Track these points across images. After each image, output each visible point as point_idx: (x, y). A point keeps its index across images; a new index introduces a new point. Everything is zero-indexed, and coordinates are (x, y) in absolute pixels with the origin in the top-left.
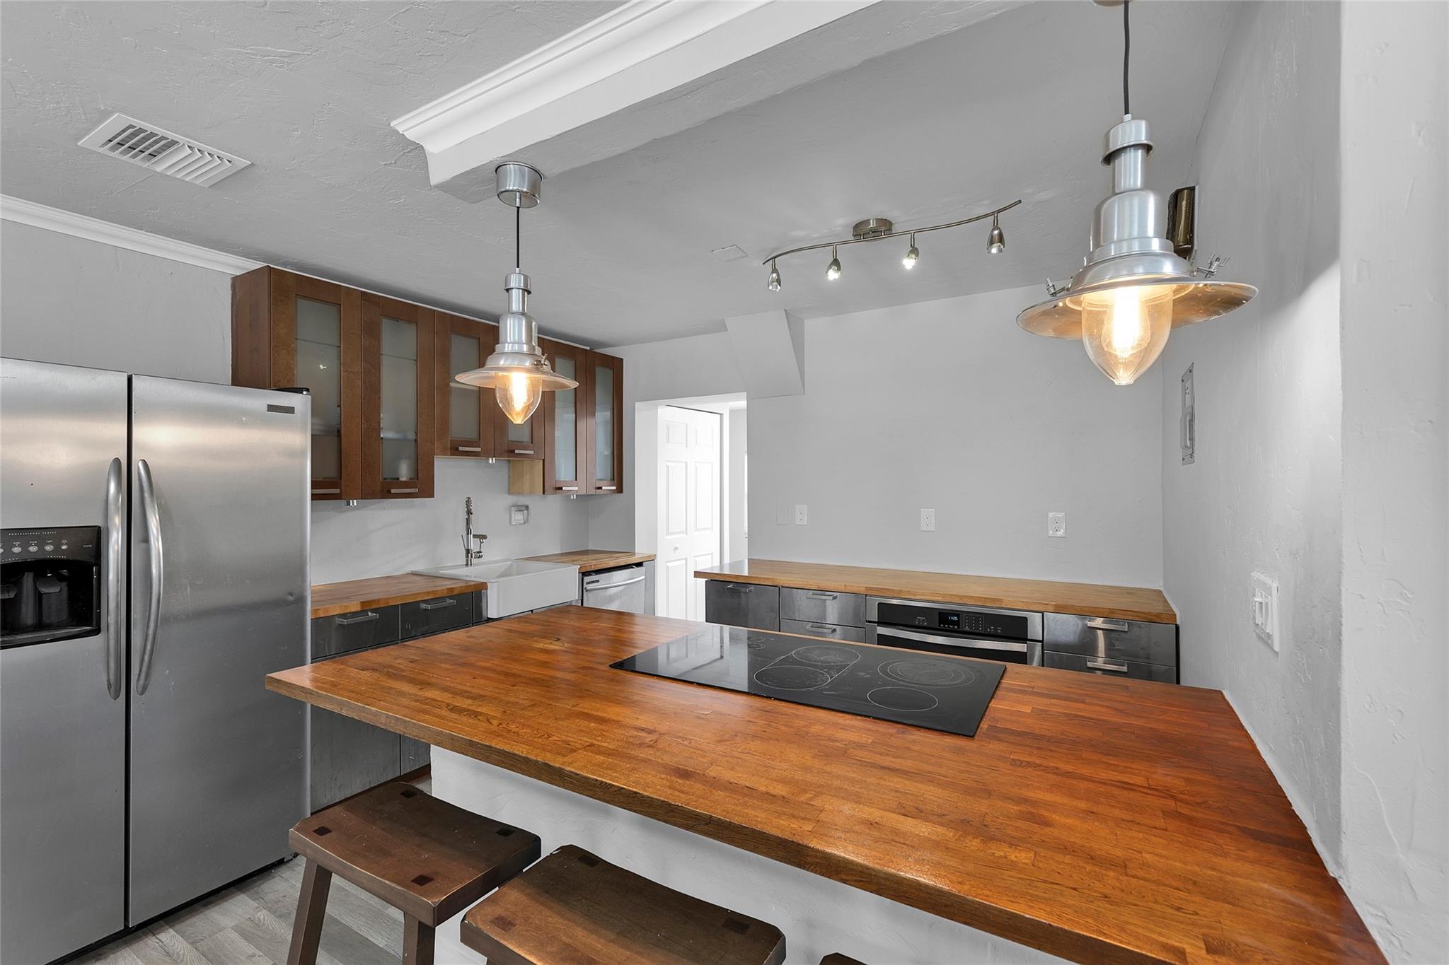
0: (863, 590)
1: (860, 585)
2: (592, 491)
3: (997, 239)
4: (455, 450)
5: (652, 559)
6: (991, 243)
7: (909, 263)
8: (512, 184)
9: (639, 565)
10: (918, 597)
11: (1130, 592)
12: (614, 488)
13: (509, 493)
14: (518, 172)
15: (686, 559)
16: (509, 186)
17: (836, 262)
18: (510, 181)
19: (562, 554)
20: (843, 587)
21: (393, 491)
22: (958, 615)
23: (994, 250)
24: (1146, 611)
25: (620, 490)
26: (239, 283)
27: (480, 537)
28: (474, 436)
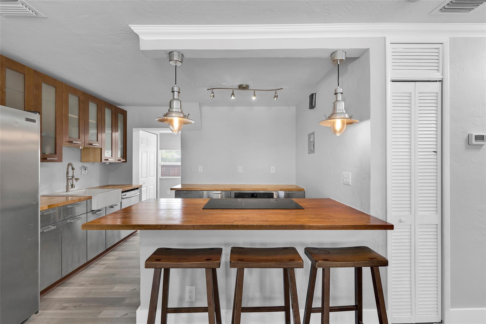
0: (230, 189)
1: (229, 188)
2: (117, 162)
3: (276, 96)
4: (71, 142)
5: (141, 186)
7: (254, 98)
8: (176, 58)
9: (137, 189)
10: (246, 190)
11: (291, 185)
12: (125, 160)
13: (81, 161)
14: (178, 54)
15: (147, 187)
16: (175, 59)
17: (233, 94)
18: (175, 57)
19: (100, 187)
20: (224, 189)
21: (48, 159)
22: (256, 194)
23: (275, 99)
24: (299, 189)
27: (77, 179)
28: (77, 137)
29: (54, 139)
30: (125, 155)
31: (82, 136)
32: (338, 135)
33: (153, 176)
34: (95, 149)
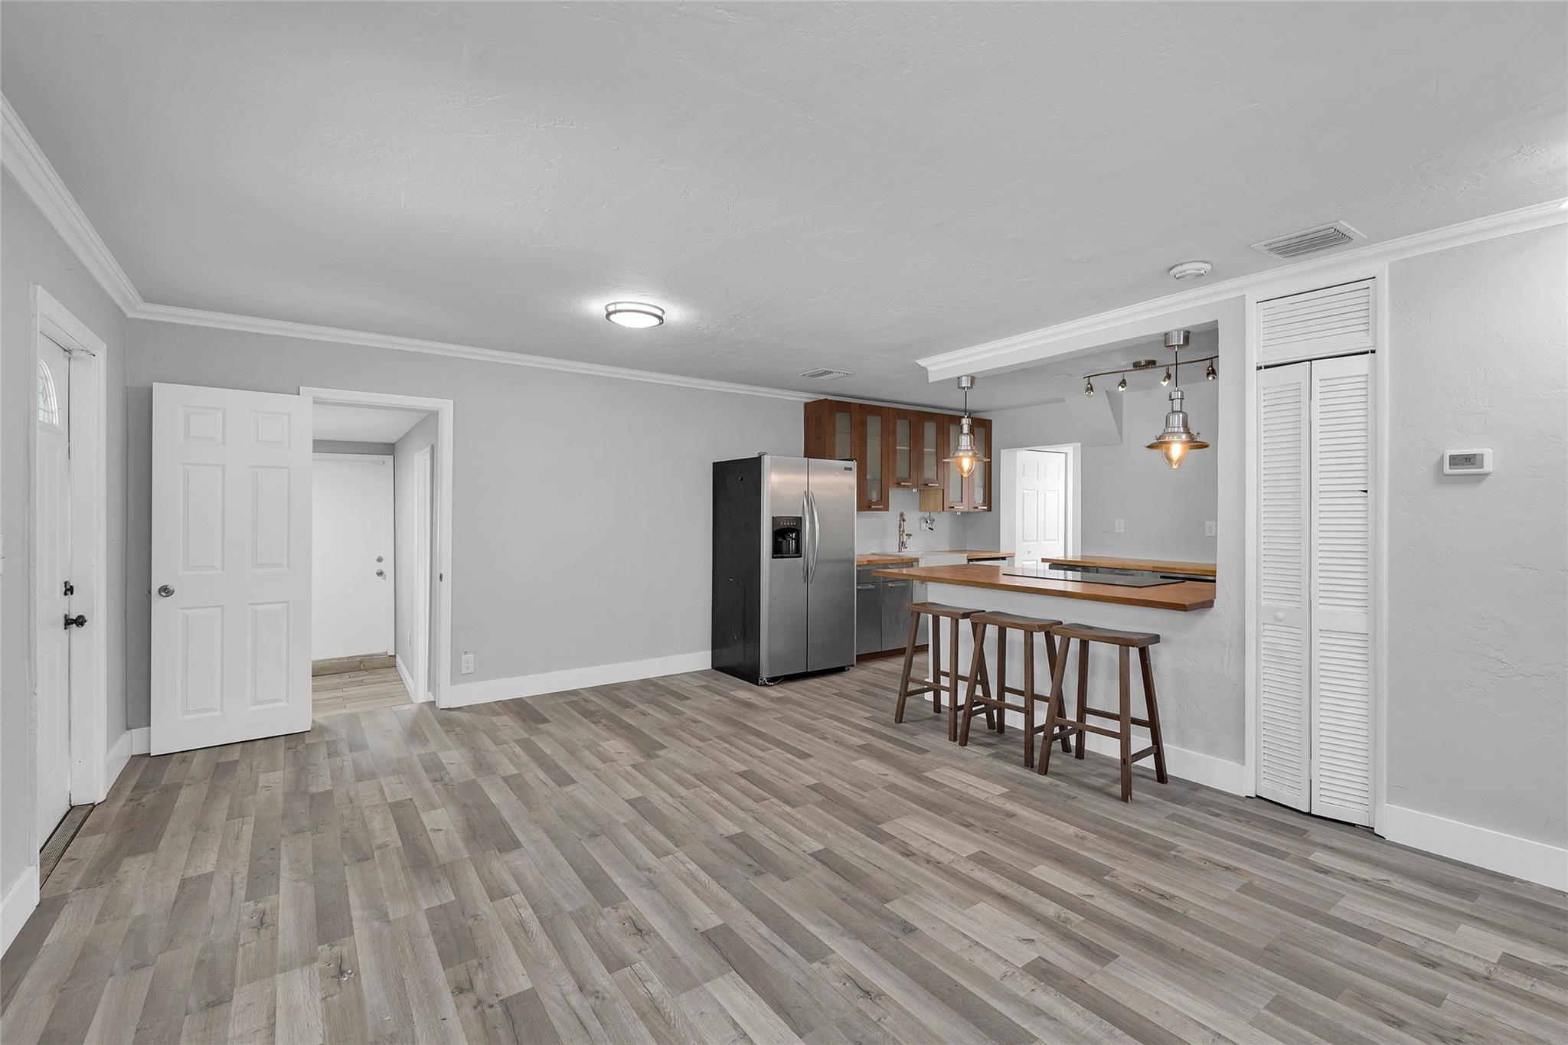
2: (972, 510)
4: (899, 484)
5: (1012, 556)
6: (1208, 374)
7: (1164, 383)
9: (1004, 558)
12: (986, 508)
13: (920, 510)
14: (967, 380)
15: (1036, 554)
16: (963, 385)
17: (1123, 381)
19: (951, 551)
21: (873, 507)
23: (1210, 378)
25: (990, 509)
26: (807, 406)
27: (909, 535)
28: (908, 476)
29: (880, 482)
30: (988, 500)
31: (914, 474)
32: (1175, 467)
33: (1034, 541)
34: (936, 489)
